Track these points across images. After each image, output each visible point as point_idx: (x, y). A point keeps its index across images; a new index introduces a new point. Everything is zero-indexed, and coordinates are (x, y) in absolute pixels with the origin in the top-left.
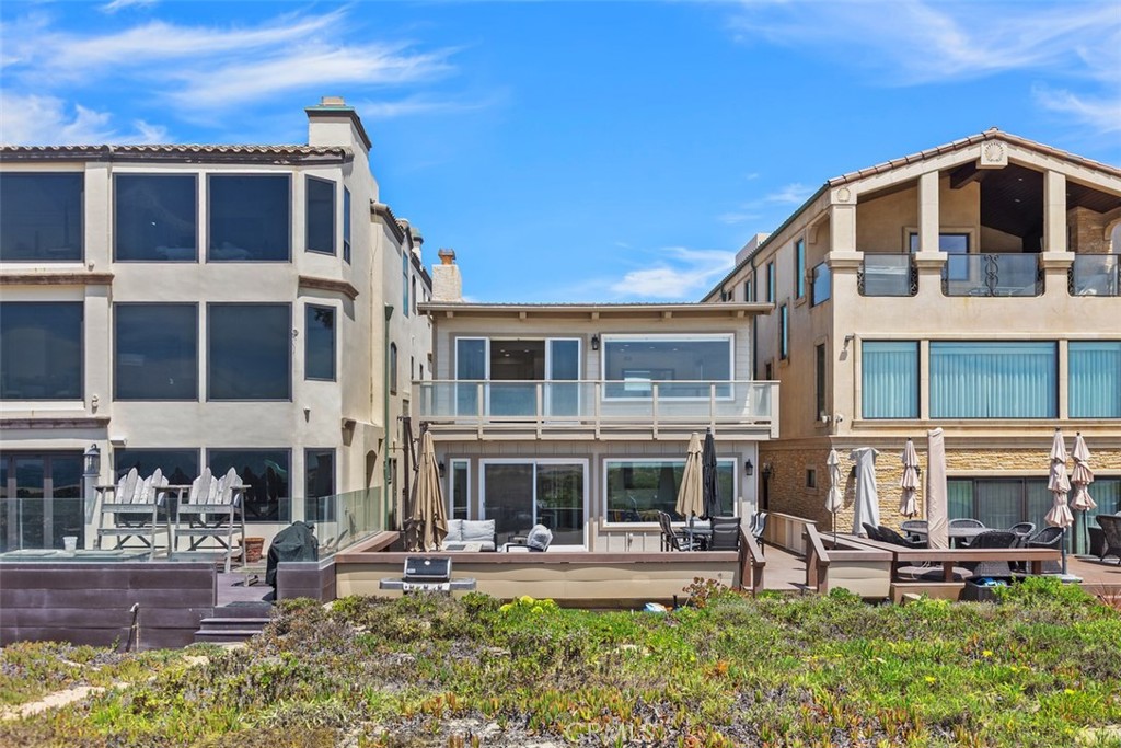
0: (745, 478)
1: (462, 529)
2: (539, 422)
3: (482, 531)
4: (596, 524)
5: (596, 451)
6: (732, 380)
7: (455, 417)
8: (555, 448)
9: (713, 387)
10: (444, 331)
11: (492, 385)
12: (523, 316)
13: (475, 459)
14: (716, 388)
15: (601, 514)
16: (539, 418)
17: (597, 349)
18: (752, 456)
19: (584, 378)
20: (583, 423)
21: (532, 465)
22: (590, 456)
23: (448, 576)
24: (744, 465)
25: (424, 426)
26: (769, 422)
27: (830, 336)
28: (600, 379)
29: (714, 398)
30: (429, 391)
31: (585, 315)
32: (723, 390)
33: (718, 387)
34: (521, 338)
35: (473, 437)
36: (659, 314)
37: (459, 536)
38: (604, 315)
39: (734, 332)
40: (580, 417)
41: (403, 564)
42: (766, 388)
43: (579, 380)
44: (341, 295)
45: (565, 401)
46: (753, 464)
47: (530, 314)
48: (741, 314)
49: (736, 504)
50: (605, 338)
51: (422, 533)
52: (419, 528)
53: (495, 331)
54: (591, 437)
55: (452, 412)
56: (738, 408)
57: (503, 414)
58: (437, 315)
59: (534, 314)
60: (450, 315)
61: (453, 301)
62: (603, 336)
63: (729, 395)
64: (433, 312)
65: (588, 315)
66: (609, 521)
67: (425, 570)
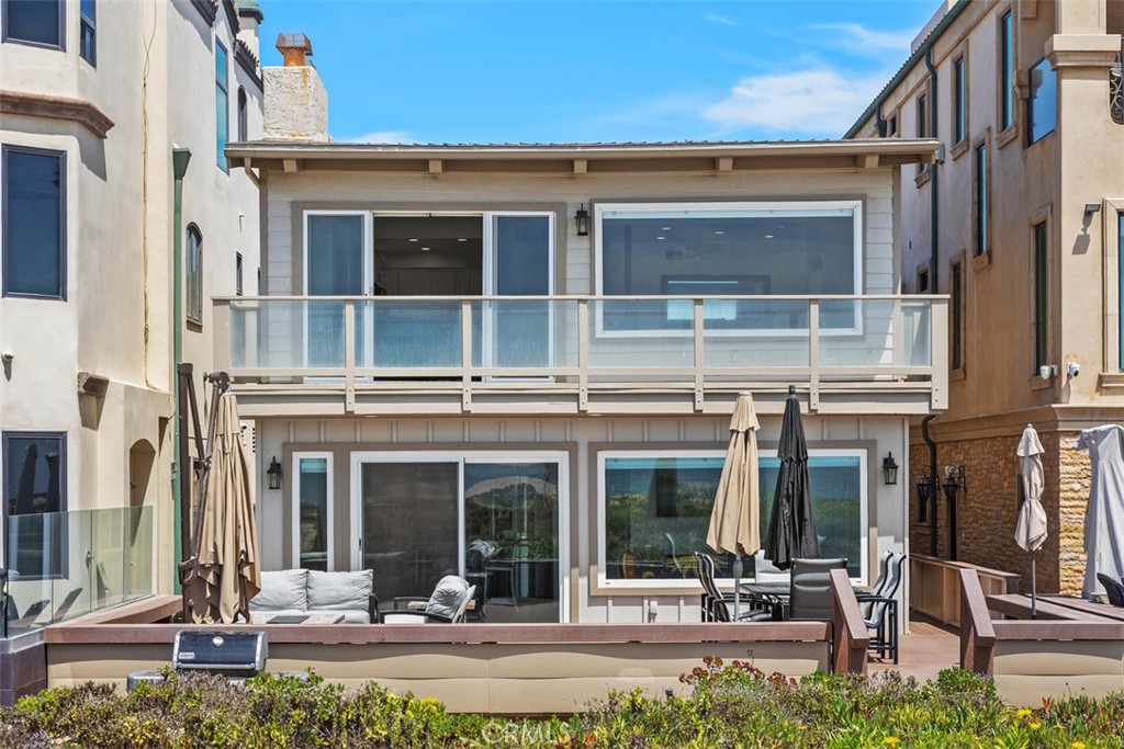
0: (882, 491)
1: (307, 587)
2: (467, 379)
3: (347, 591)
4: (583, 582)
5: (583, 436)
6: (858, 293)
7: (305, 369)
8: (502, 429)
9: (815, 309)
10: (281, 200)
11: (378, 306)
12: (436, 167)
13: (342, 452)
14: (821, 311)
15: (593, 561)
16: (467, 369)
17: (586, 233)
18: (897, 445)
19: (561, 289)
20: (560, 379)
21: (456, 465)
22: (571, 447)
23: (257, 665)
24: (880, 463)
25: (220, 381)
26: (927, 378)
27: (1055, 206)
28: (593, 292)
29: (815, 330)
30: (251, 319)
31: (559, 165)
32: (837, 315)
33: (825, 308)
34: (437, 213)
35: (336, 409)
36: (709, 163)
37: (302, 602)
38: (597, 165)
39: (863, 198)
40: (552, 369)
41: (172, 644)
42: (925, 310)
43: (551, 295)
44: (75, 127)
45: (523, 337)
46: (898, 462)
47: (449, 165)
48: (872, 162)
49: (864, 541)
50: (602, 212)
51: (217, 588)
52: (211, 578)
53: (384, 198)
54: (569, 408)
55: (297, 359)
56: (870, 350)
57: (395, 364)
58: (267, 167)
59: (457, 165)
60: (290, 167)
61: (306, 139)
62: (598, 207)
63: (851, 324)
64: (256, 162)
65: (566, 165)
66: (609, 576)
67: (213, 655)
